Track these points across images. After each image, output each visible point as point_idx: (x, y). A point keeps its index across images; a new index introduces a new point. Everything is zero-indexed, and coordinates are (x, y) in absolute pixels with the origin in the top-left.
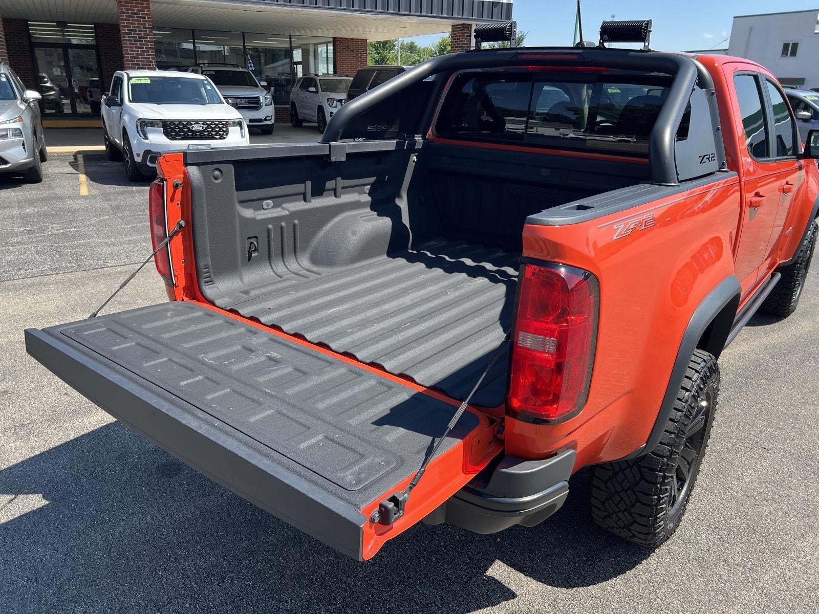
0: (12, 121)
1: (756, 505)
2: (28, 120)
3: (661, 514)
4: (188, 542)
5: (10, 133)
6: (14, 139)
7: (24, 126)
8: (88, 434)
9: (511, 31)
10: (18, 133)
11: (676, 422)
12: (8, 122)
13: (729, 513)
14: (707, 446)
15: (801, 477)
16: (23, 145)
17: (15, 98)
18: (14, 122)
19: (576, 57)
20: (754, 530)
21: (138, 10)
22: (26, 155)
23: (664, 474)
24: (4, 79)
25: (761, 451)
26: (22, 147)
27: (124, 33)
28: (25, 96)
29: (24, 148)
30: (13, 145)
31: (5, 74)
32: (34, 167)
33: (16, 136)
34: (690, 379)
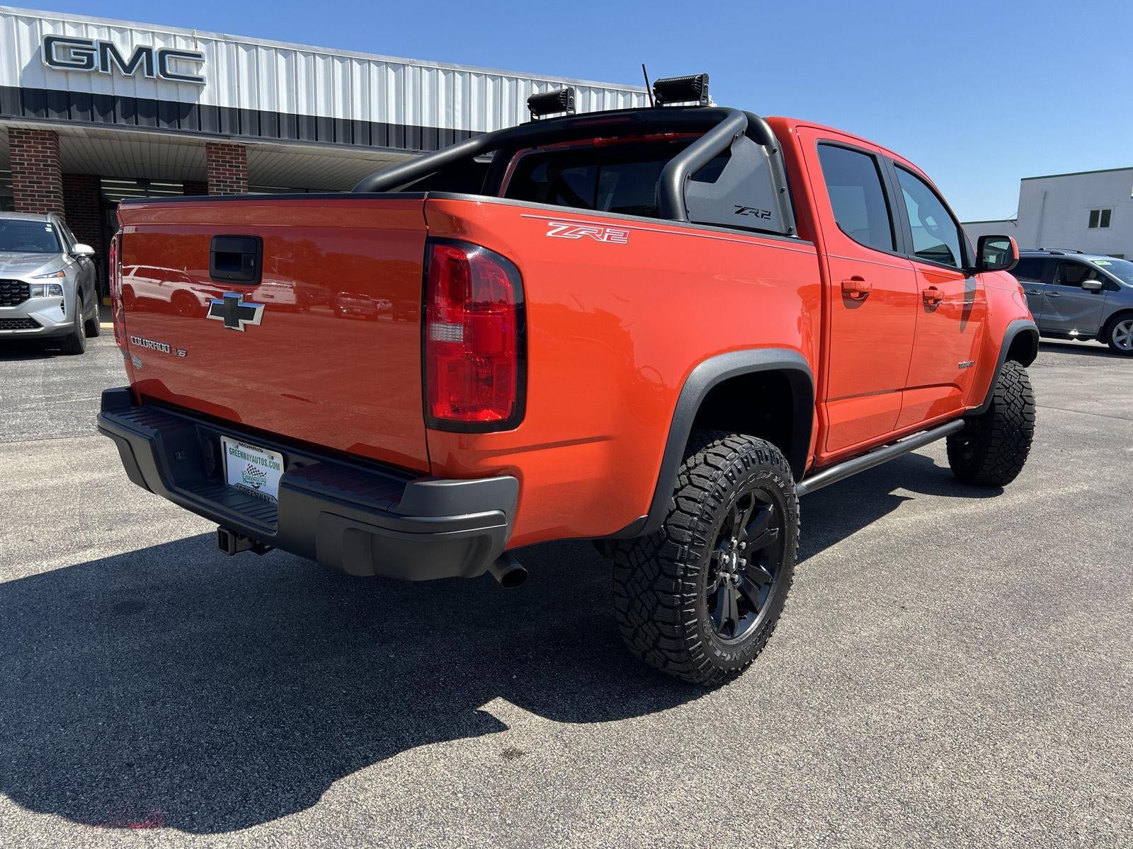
0: (50, 276)
1: (863, 656)
2: (72, 278)
3: (690, 623)
4: (125, 670)
5: (47, 290)
6: (51, 297)
7: (66, 283)
8: (43, 575)
9: (566, 98)
10: (57, 290)
11: (699, 503)
12: (46, 276)
13: (825, 663)
14: (793, 574)
15: (937, 633)
16: (62, 305)
17: (61, 251)
18: (53, 277)
19: (629, 119)
20: (849, 678)
21: (231, 158)
22: (64, 317)
23: (685, 564)
24: (49, 230)
25: (897, 610)
26: (59, 308)
27: (212, 185)
28: (73, 250)
29: (63, 309)
30: (49, 304)
31: (51, 224)
32: (74, 333)
33: (53, 293)
34: (724, 457)
